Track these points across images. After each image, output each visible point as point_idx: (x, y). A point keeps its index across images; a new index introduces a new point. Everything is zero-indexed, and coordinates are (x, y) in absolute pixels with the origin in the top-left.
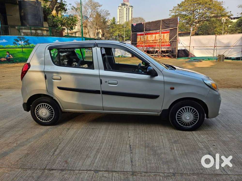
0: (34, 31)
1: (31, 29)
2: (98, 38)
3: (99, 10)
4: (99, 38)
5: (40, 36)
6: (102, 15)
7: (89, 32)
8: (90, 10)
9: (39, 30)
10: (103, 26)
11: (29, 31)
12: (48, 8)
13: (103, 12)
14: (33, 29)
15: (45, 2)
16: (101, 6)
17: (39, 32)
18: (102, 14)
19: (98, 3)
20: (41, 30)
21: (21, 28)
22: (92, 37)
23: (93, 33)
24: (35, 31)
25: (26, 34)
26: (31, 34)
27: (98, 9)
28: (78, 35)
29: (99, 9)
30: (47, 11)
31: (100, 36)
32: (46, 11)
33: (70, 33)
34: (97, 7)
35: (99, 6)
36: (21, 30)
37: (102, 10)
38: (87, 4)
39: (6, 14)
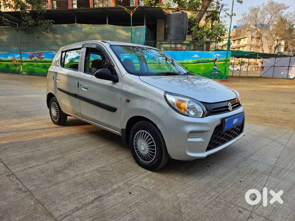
0: (173, 46)
1: (171, 44)
2: (278, 53)
3: (283, 15)
4: (280, 52)
5: (179, 50)
6: (287, 21)
7: (262, 45)
8: (269, 16)
9: (178, 44)
10: (287, 35)
11: (169, 46)
12: (195, 20)
13: (290, 16)
14: (173, 44)
15: (194, 13)
16: (288, 7)
17: (179, 46)
18: (288, 19)
19: (283, 5)
20: (181, 44)
21: (162, 43)
22: (267, 51)
23: (269, 47)
24: (175, 46)
25: (166, 49)
26: (171, 49)
27: (282, 12)
28: (247, 50)
29: (284, 13)
30: (193, 22)
31: (282, 50)
32: (191, 22)
33: (236, 47)
34: (282, 9)
35: (285, 8)
36: (162, 45)
37: (290, 13)
38: (265, 8)
39: (156, 30)
